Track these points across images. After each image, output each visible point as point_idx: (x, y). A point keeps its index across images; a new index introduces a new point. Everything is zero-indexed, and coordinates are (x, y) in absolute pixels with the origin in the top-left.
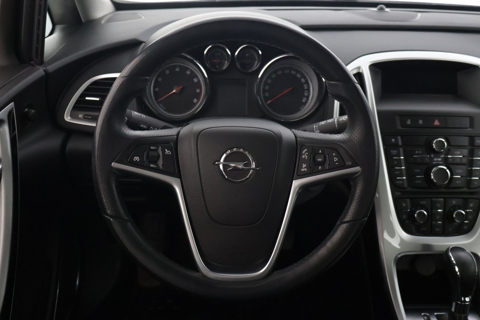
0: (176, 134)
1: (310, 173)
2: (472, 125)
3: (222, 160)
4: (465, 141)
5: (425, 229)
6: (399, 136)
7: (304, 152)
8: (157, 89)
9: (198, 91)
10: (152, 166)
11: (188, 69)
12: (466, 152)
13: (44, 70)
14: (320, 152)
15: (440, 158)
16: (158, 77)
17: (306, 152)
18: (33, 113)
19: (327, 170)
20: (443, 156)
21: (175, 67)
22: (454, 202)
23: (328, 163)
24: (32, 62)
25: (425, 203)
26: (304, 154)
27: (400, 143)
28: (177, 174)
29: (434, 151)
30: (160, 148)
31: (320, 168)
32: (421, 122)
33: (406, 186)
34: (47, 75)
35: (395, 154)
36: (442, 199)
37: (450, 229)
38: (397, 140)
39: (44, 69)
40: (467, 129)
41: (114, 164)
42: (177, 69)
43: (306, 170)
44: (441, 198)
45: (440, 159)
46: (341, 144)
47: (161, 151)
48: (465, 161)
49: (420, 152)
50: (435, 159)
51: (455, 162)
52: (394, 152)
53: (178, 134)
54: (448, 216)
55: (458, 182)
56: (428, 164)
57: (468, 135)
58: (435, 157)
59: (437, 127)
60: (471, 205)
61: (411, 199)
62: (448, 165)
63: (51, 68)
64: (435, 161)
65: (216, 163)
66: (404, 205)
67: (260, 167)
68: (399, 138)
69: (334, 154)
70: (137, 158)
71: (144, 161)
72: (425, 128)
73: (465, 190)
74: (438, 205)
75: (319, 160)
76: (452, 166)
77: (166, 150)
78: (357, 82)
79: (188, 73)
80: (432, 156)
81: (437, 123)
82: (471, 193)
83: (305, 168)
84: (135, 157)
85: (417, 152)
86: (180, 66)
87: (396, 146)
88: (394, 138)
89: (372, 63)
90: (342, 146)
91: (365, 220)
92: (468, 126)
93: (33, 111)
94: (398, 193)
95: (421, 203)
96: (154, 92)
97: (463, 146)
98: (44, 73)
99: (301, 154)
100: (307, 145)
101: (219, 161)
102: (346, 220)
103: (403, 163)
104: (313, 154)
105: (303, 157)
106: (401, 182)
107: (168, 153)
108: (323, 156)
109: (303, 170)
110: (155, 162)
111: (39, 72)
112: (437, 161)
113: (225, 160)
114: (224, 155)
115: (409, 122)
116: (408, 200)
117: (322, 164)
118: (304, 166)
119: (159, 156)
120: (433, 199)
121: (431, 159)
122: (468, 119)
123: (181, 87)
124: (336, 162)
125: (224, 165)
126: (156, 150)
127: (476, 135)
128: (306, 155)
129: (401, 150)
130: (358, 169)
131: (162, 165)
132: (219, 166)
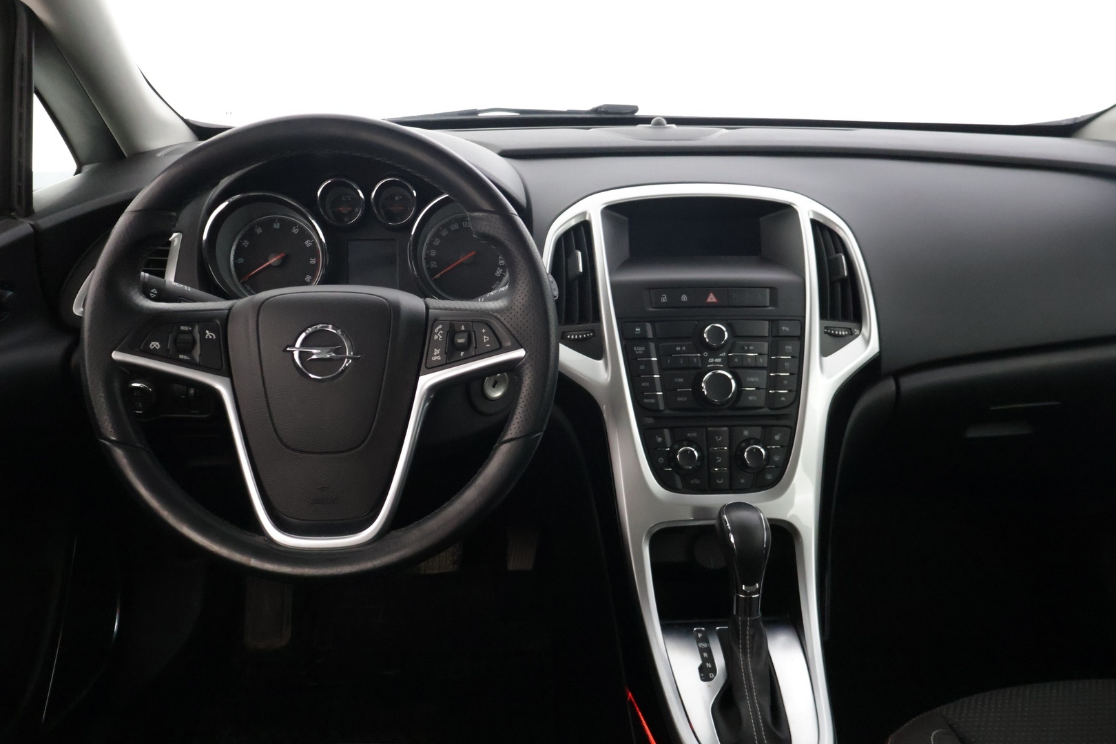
0: (228, 308)
1: (446, 364)
2: (774, 302)
3: (298, 344)
4: (764, 328)
5: (697, 481)
6: (648, 322)
7: (436, 330)
8: (241, 261)
9: (313, 261)
10: (181, 357)
11: (295, 224)
12: (765, 347)
13: (32, 225)
14: (463, 328)
15: (719, 357)
16: (242, 239)
17: (439, 330)
18: (10, 295)
19: (473, 357)
20: (724, 354)
21: (273, 221)
22: (746, 433)
23: (474, 346)
24: (13, 214)
25: (695, 435)
26: (437, 334)
27: (650, 335)
28: (224, 369)
29: (708, 347)
30: (197, 328)
31: (462, 354)
32: (684, 298)
33: (662, 407)
34: (37, 232)
35: (641, 352)
36: (725, 429)
37: (742, 481)
38: (644, 330)
39: (32, 223)
40: (766, 308)
41: (116, 356)
42: (277, 226)
43: (439, 358)
44: (723, 426)
45: (719, 360)
46: (495, 314)
47: (199, 333)
48: (763, 361)
49: (684, 348)
50: (711, 360)
51: (745, 364)
52: (639, 350)
53: (230, 309)
54: (735, 459)
55: (751, 398)
56: (700, 368)
57: (768, 318)
58: (710, 356)
59: (712, 306)
60: (777, 438)
61: (671, 429)
62: (732, 369)
63: (45, 223)
64: (711, 363)
65: (288, 349)
66: (660, 440)
67: (361, 354)
68: (649, 326)
69: (484, 331)
70: (155, 345)
71: (168, 350)
72: (692, 307)
73: (765, 411)
74: (719, 438)
75: (461, 341)
76: (739, 371)
77: (207, 332)
78: (516, 214)
79: (295, 231)
80: (706, 354)
81: (712, 298)
82: (777, 417)
83: (437, 355)
84: (153, 343)
85: (678, 349)
86: (281, 220)
87: (643, 339)
88: (638, 327)
89: (606, 205)
90: (496, 317)
91: (538, 437)
92: (768, 304)
93: (10, 293)
94: (650, 421)
95: (689, 435)
96: (236, 264)
97: (757, 336)
98: (31, 230)
99: (432, 333)
100: (441, 319)
101: (293, 345)
102: (507, 438)
103: (655, 368)
104: (452, 332)
105: (436, 337)
106: (653, 401)
107: (210, 337)
108: (466, 335)
109: (434, 358)
110: (188, 351)
111: (23, 228)
112: (714, 363)
113: (303, 344)
114: (303, 335)
115: (664, 299)
116: (666, 432)
117: (465, 347)
118: (437, 351)
119: (194, 342)
120: (709, 429)
121: (705, 361)
122: (768, 290)
123: (283, 255)
124: (487, 343)
125: (301, 353)
126: (190, 332)
127: (782, 318)
128: (441, 334)
129: (652, 346)
130: (521, 353)
131: (200, 355)
132: (293, 354)
